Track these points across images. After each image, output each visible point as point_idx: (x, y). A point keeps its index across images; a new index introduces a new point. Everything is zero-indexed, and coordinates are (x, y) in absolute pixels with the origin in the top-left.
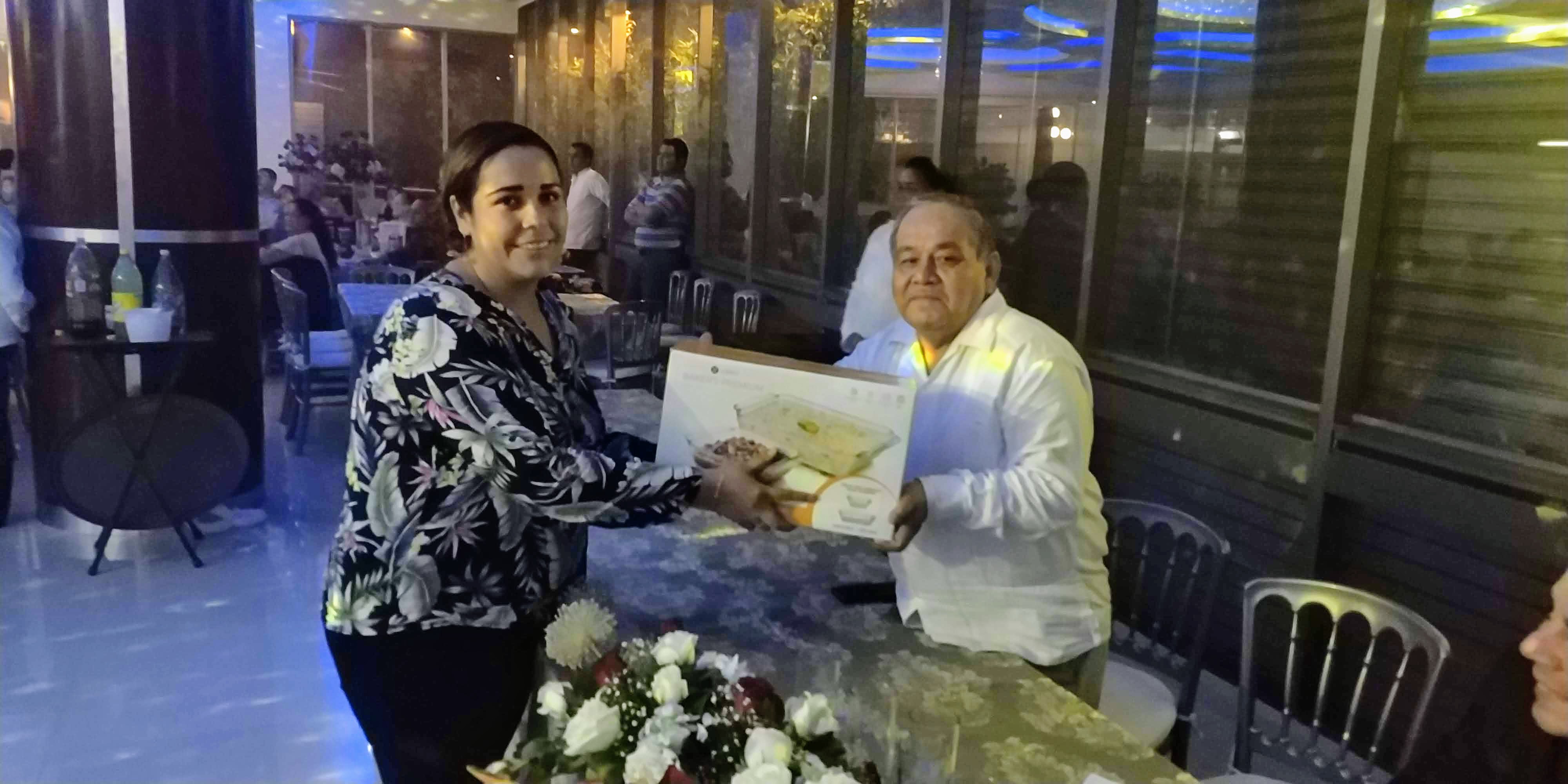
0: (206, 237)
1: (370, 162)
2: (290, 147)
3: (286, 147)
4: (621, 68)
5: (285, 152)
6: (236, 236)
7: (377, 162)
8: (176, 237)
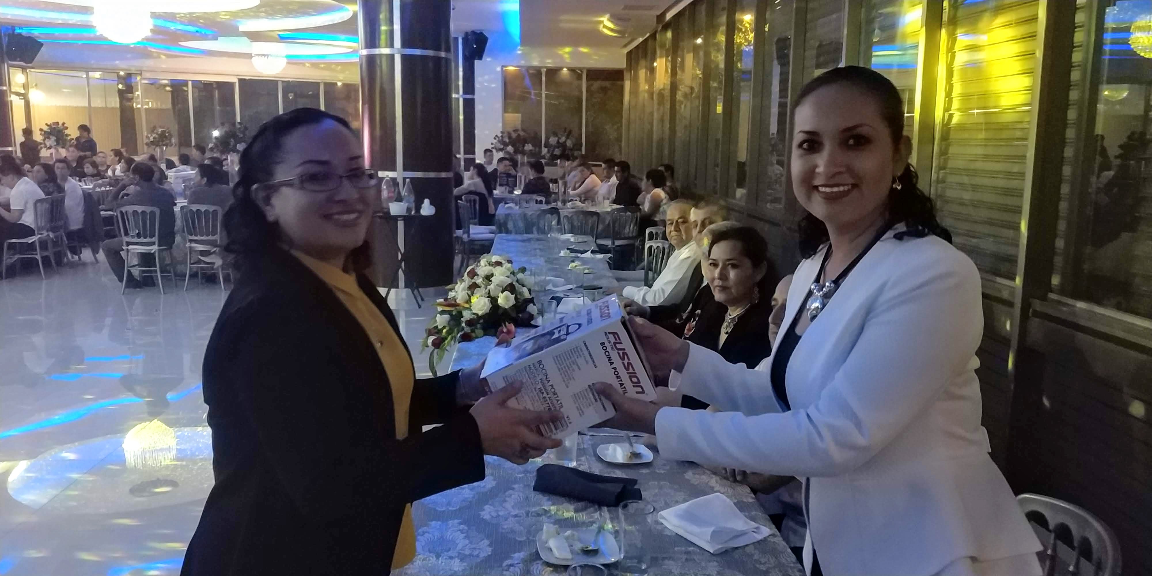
0: (432, 175)
1: (526, 145)
2: (497, 139)
3: (495, 139)
5: (495, 141)
6: (443, 175)
7: (530, 144)
8: (419, 175)
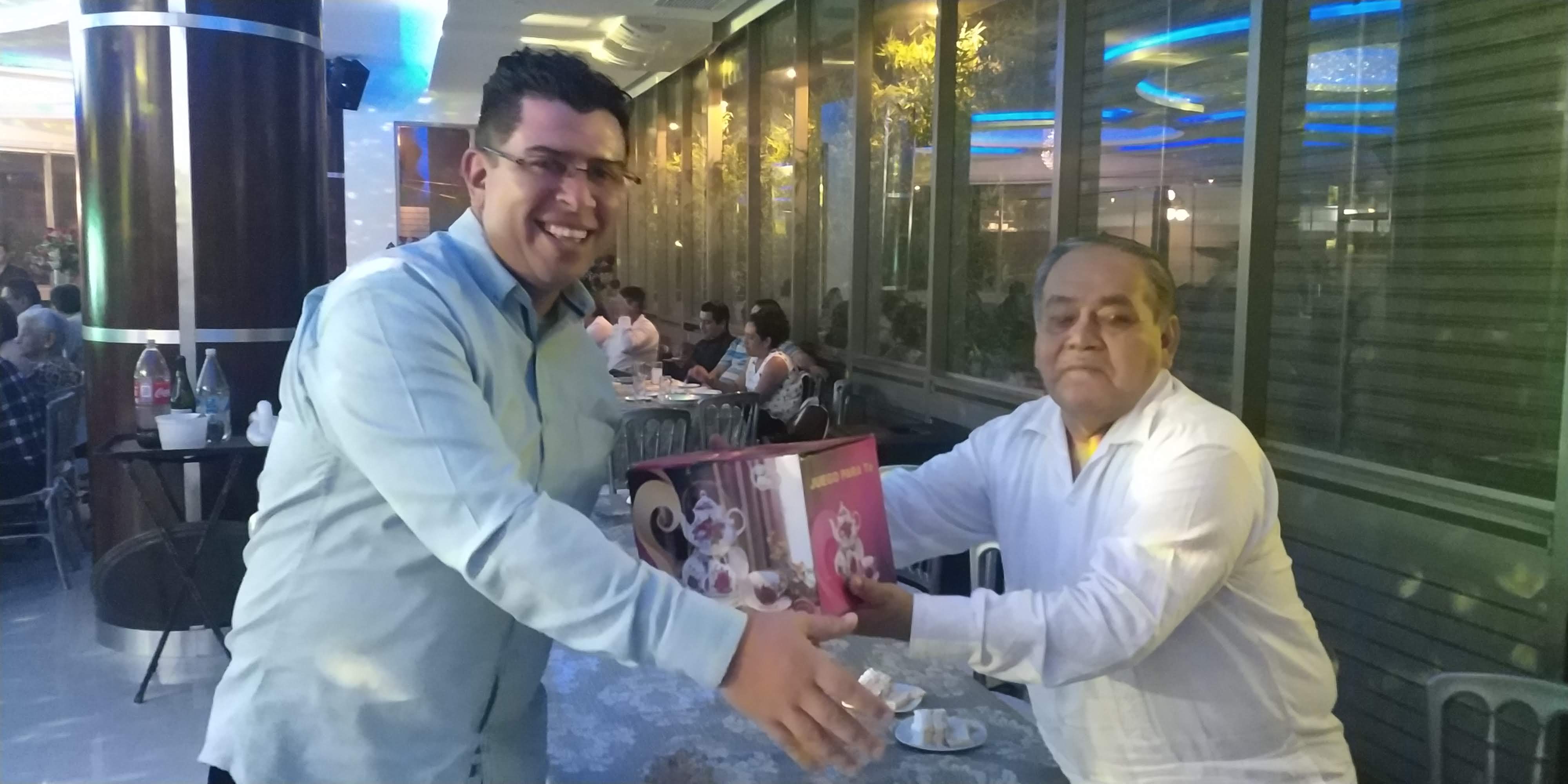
4: (718, 158)
8: (241, 335)
